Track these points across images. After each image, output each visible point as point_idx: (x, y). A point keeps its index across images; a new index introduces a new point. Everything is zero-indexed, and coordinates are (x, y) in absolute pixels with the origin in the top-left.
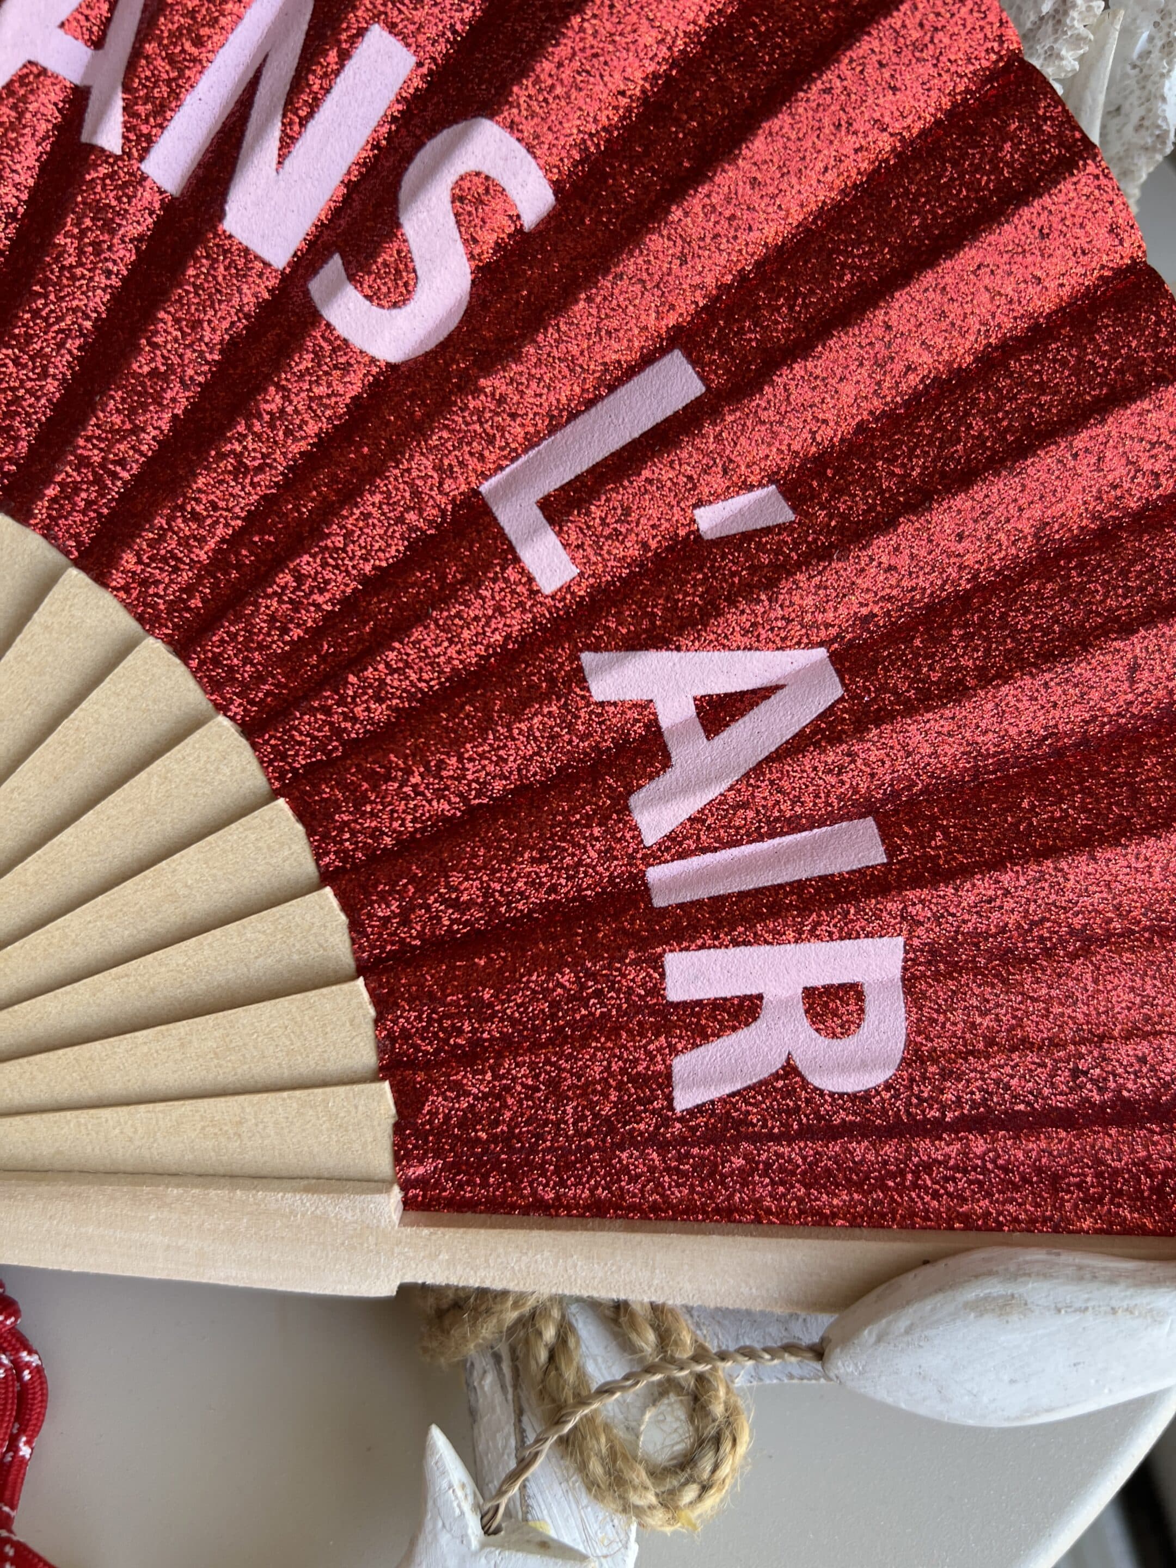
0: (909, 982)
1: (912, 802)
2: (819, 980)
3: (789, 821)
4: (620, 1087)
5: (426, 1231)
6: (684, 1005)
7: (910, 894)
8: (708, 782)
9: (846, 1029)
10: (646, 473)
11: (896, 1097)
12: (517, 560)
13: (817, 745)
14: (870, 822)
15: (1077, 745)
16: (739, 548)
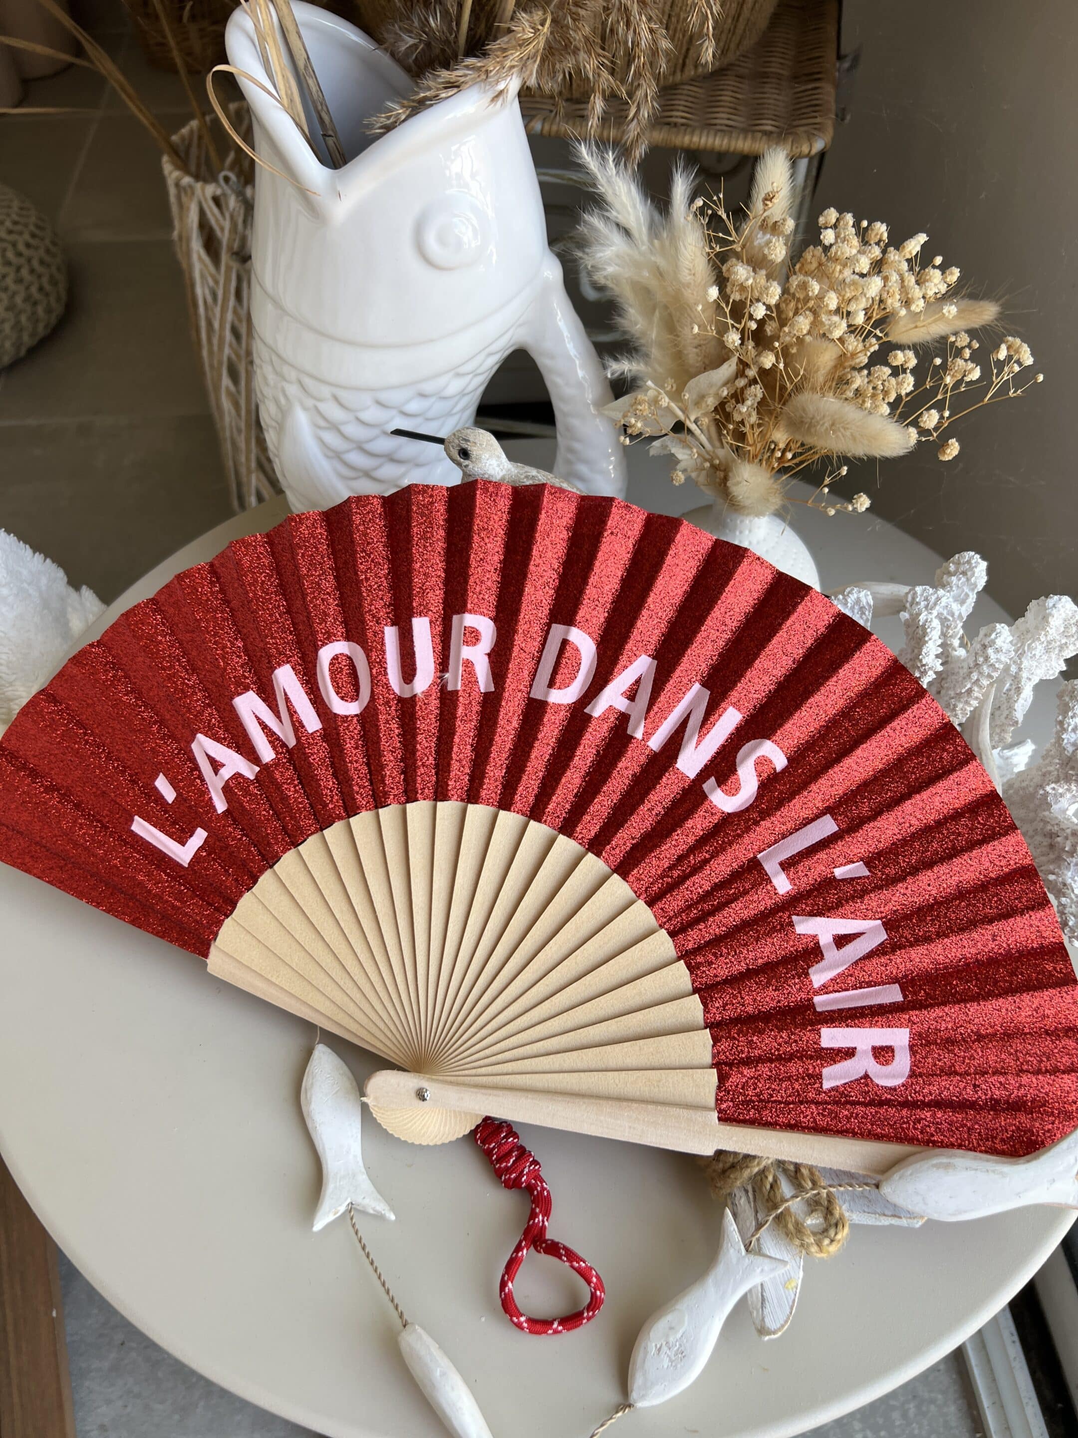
0: (911, 1047)
1: (913, 978)
2: (879, 1043)
3: (867, 983)
4: (803, 1078)
5: (728, 1128)
6: (827, 1049)
7: (911, 1012)
8: (838, 966)
9: (887, 1063)
10: (817, 856)
11: (906, 1089)
12: (771, 882)
13: (878, 955)
14: (897, 985)
15: (974, 963)
16: (849, 883)
